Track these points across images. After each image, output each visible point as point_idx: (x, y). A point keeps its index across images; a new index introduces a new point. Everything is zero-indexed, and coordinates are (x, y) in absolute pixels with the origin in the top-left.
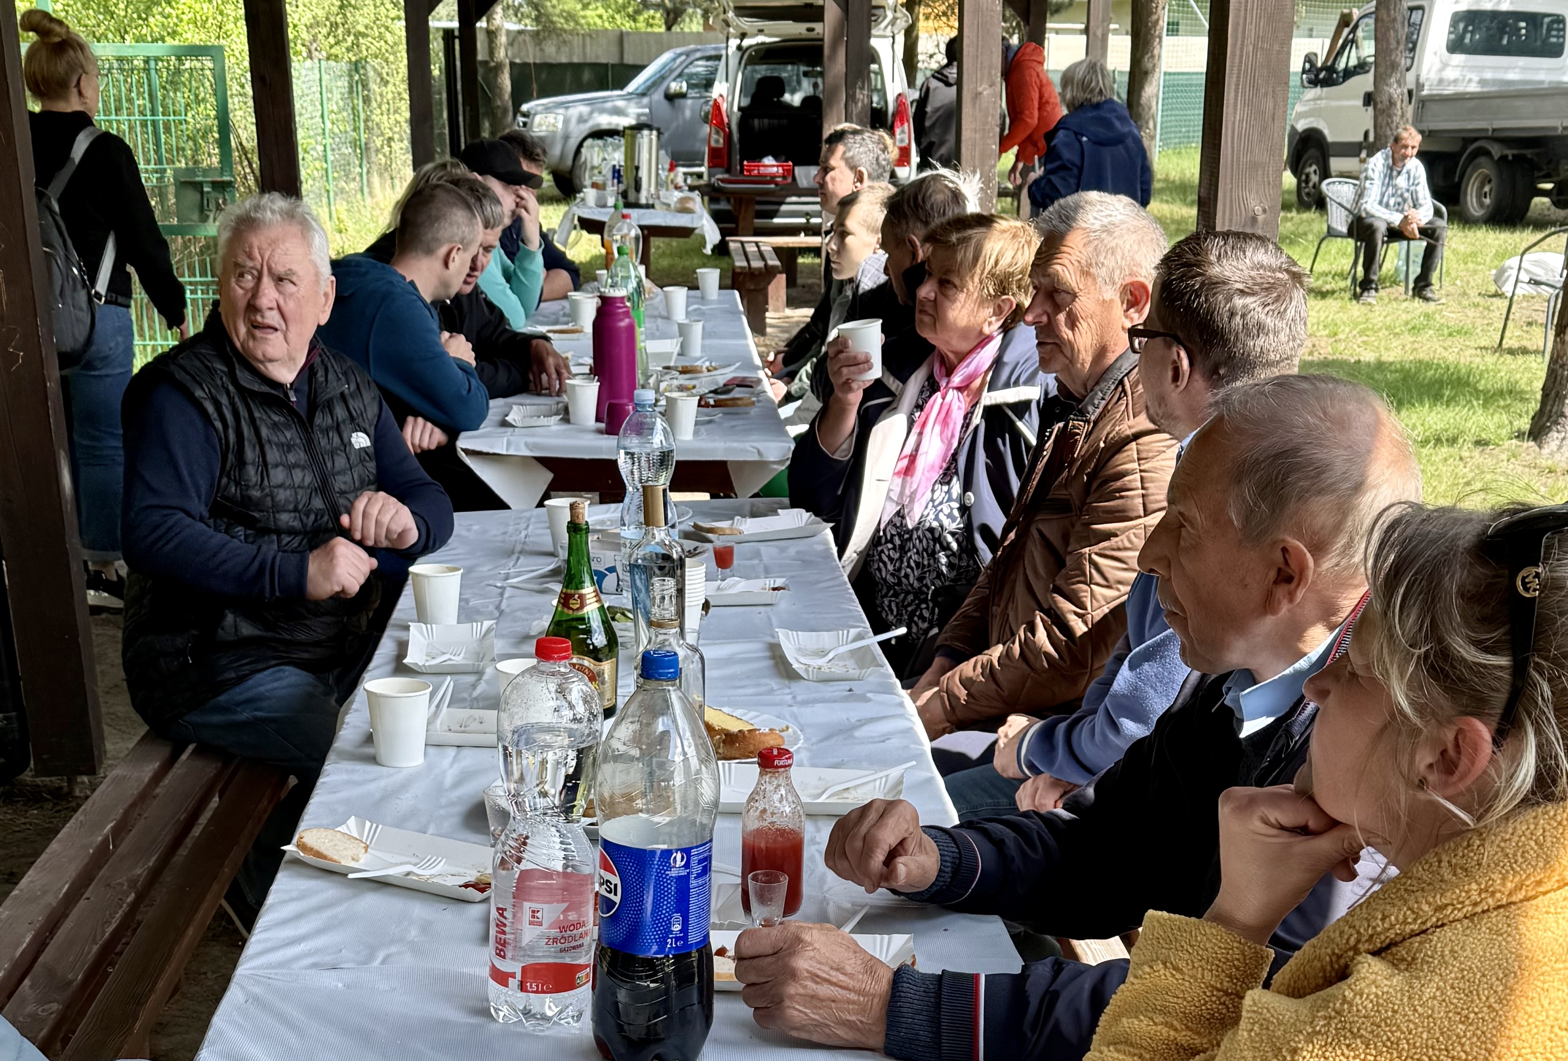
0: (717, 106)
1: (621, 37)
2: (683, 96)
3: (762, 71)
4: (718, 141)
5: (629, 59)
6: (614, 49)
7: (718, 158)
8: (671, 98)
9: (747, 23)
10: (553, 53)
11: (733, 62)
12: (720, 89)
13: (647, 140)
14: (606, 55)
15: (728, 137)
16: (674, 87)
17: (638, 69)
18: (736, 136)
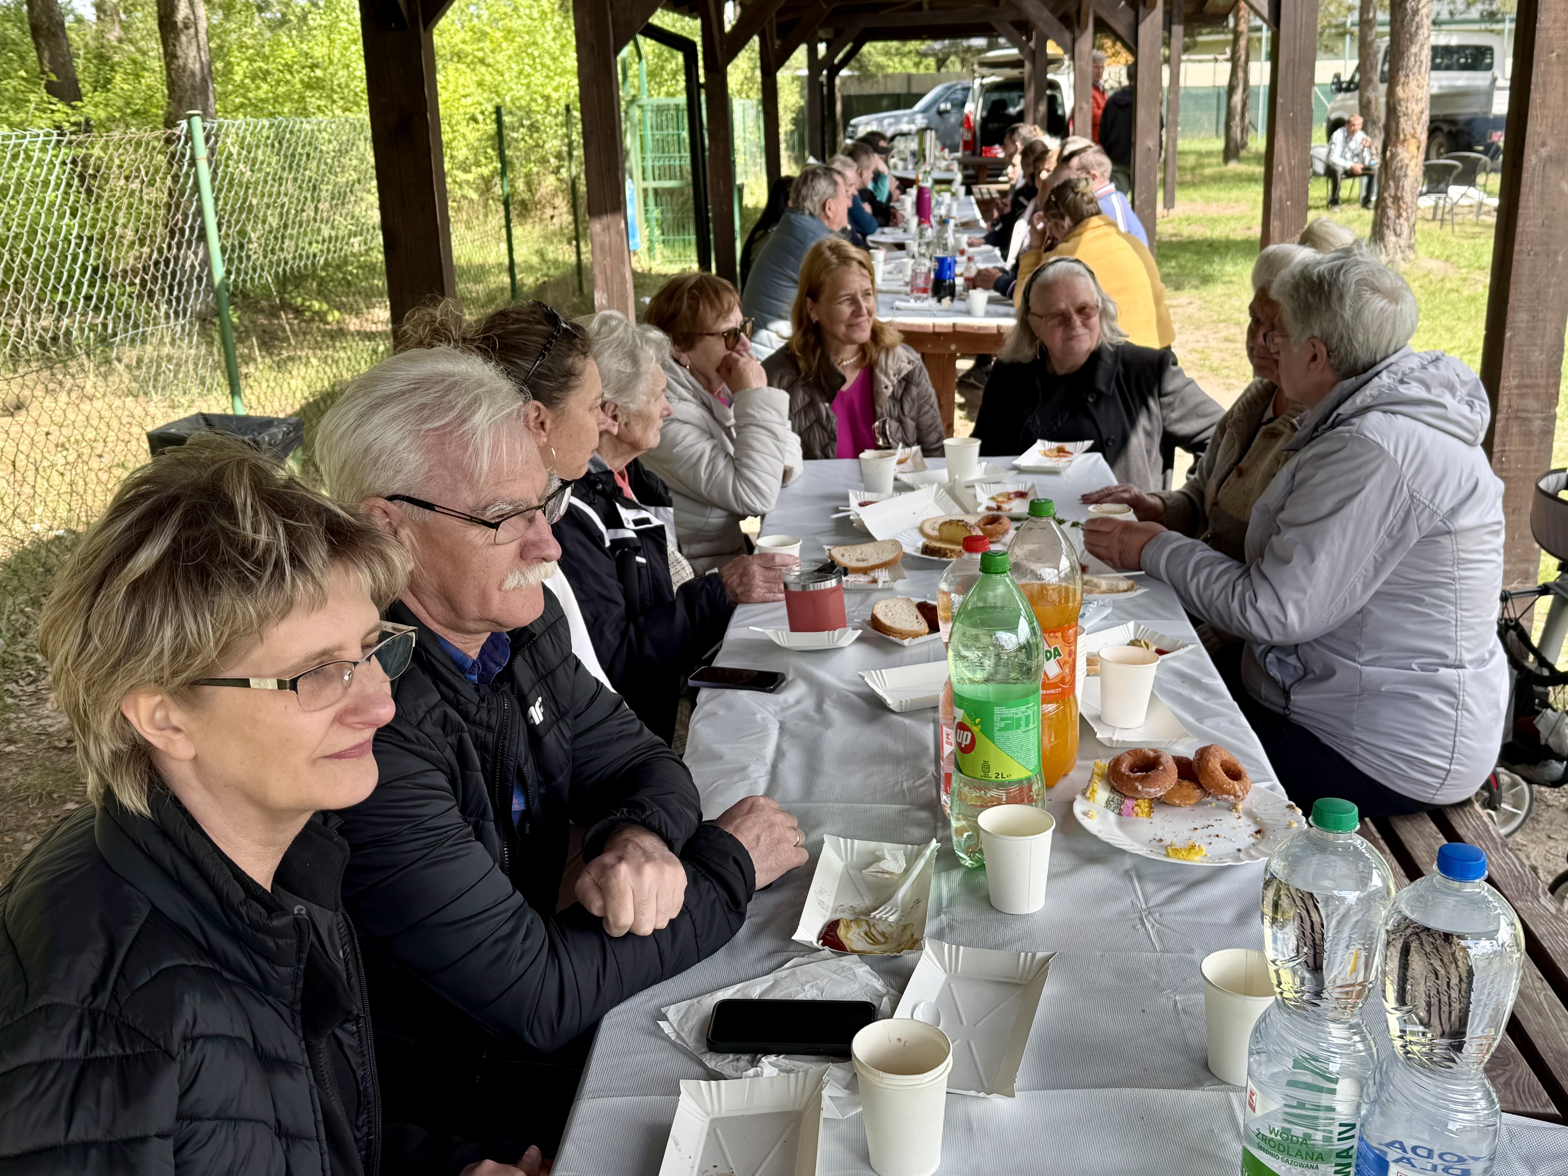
0: (968, 118)
1: (909, 77)
2: (946, 112)
3: (995, 96)
4: (968, 136)
5: (915, 90)
6: (905, 85)
7: (967, 145)
8: (941, 113)
9: (985, 71)
10: (868, 89)
11: (977, 93)
12: (969, 108)
13: (930, 136)
14: (899, 88)
15: (974, 134)
16: (943, 106)
17: (920, 96)
18: (978, 133)
